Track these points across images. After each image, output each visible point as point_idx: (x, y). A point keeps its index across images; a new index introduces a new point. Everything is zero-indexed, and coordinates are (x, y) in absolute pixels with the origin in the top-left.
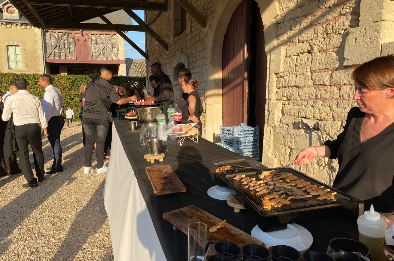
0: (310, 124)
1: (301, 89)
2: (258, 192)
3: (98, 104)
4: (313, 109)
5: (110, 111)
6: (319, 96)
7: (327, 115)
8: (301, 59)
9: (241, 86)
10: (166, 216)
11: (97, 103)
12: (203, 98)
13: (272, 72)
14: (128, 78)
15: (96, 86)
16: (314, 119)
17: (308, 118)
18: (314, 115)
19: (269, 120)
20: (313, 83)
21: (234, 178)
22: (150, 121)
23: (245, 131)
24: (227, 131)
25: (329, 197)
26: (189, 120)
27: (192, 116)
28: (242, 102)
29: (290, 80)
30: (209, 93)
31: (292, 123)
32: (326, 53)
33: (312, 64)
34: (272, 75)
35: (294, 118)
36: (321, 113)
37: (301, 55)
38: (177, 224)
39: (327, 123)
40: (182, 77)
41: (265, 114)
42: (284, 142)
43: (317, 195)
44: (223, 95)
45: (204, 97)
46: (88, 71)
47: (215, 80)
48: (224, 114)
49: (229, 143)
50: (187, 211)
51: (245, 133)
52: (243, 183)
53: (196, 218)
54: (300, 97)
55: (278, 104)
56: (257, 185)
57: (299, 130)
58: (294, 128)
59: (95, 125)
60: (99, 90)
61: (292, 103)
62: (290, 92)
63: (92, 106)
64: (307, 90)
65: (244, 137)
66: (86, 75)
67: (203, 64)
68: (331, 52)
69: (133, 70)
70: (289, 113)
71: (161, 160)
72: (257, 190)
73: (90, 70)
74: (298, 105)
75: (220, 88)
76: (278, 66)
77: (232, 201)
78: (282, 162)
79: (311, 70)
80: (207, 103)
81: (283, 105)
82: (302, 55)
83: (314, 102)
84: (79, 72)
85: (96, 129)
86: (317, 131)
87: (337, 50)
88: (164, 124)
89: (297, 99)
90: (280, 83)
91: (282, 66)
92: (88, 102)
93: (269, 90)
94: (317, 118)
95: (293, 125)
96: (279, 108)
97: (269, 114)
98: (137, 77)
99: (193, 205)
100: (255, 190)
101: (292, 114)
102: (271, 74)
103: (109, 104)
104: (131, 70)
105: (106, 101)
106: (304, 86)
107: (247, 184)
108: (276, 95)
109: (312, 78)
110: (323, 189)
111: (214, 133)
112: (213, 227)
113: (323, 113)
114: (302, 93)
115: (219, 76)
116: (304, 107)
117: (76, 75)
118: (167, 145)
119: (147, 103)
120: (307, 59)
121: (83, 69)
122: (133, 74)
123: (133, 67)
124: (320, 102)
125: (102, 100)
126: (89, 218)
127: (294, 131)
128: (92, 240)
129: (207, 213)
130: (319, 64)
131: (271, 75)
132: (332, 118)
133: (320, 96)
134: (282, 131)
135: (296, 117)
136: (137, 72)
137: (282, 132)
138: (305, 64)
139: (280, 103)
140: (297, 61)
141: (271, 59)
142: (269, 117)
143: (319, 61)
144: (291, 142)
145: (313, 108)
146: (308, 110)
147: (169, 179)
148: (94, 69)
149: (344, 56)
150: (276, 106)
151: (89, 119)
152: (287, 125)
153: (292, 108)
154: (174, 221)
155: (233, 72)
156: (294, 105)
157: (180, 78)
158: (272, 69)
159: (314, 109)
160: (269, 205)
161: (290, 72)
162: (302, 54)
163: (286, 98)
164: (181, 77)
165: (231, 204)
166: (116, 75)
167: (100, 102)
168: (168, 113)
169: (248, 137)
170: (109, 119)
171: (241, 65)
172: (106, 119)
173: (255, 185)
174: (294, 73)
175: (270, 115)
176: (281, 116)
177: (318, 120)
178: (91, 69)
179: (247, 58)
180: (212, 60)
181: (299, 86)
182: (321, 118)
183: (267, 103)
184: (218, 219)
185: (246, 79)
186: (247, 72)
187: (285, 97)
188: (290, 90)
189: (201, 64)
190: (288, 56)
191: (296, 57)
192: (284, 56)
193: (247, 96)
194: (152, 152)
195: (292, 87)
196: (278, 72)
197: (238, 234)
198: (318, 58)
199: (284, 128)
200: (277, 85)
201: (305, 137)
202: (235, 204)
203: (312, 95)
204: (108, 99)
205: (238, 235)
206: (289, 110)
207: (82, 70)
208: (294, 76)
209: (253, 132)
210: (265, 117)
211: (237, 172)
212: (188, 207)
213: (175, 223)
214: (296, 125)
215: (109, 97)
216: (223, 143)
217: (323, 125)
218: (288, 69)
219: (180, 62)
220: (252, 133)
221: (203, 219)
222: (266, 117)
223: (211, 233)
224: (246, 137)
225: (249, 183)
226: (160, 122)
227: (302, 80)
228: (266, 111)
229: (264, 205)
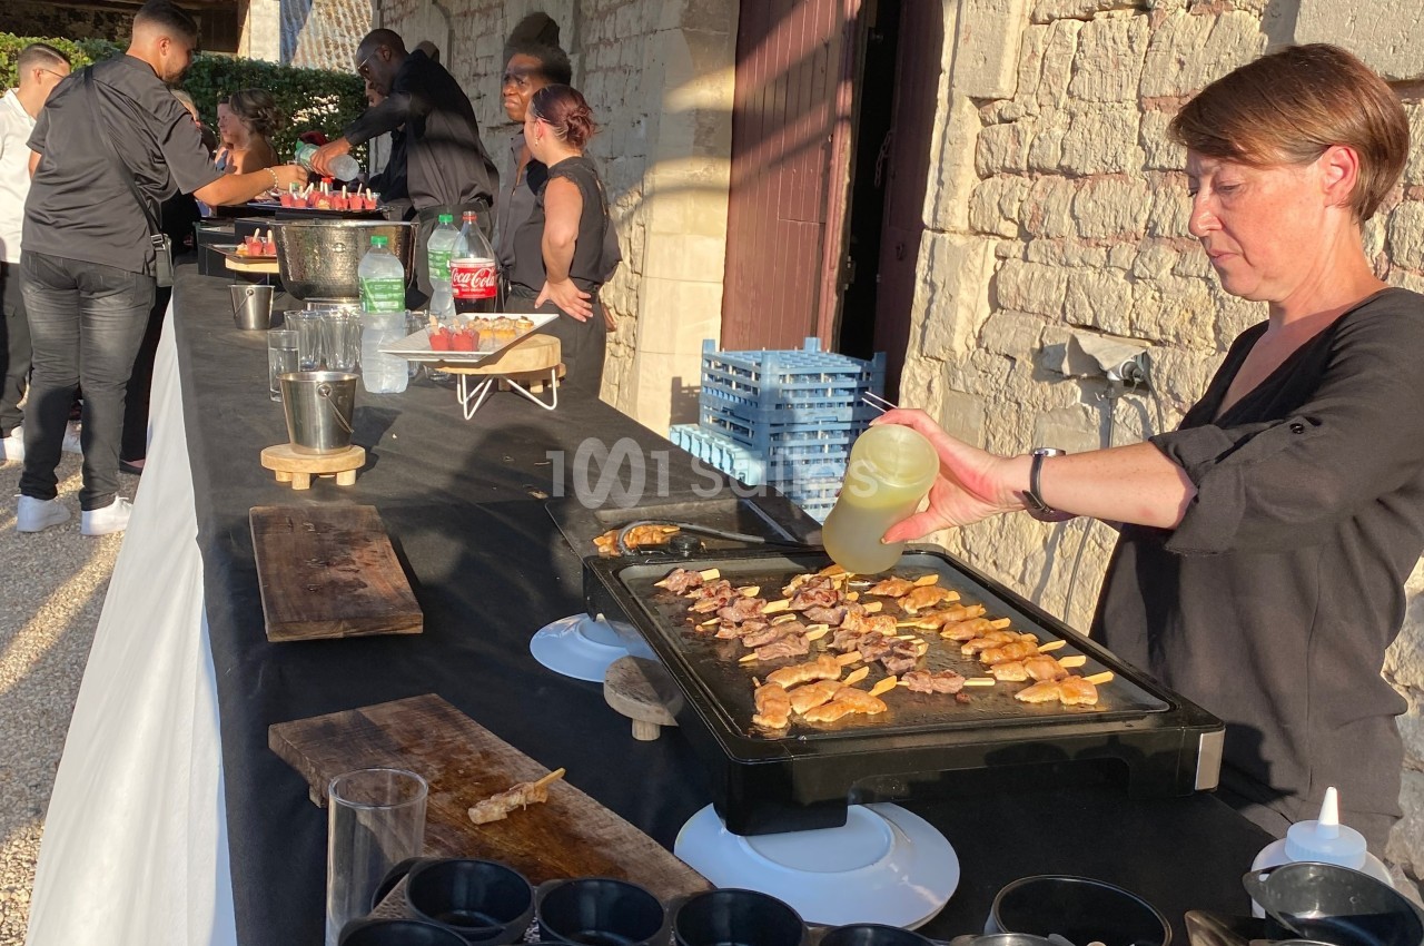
0: (1110, 359)
1: (1087, 186)
2: (752, 650)
3: (105, 187)
4: (1130, 286)
5: (161, 231)
6: (1164, 228)
7: (1193, 320)
8: (1100, 35)
9: (820, 154)
10: (281, 737)
11: (99, 183)
12: (636, 198)
13: (961, 92)
14: (281, 74)
15: (102, 98)
16: (1132, 336)
17: (1105, 332)
18: (1134, 316)
19: (930, 328)
20: (1143, 162)
21: (662, 584)
22: (341, 288)
23: (818, 376)
24: (734, 368)
25: (1073, 694)
26: (540, 300)
27: (557, 281)
28: (817, 231)
29: (1039, 138)
30: (664, 175)
31: (1032, 349)
32: (1218, 17)
33: (1149, 64)
34: (961, 106)
35: (1043, 324)
36: (1165, 311)
37: (1100, 17)
38: (322, 778)
39: (1187, 360)
40: (526, 79)
41: (915, 300)
42: (987, 441)
43: (1023, 678)
44: (732, 191)
45: (641, 195)
46: (89, 25)
47: (699, 113)
48: (732, 291)
49: (736, 427)
50: (390, 722)
51: (815, 385)
52: (693, 605)
53: (426, 755)
54: (1078, 224)
55: (976, 254)
56: (759, 620)
57: (1060, 385)
58: (1038, 376)
59: (84, 295)
60: (113, 121)
61: (1038, 250)
62: (1037, 196)
63: (71, 196)
64: (1115, 192)
65: (811, 405)
66: (69, 42)
67: (644, 25)
68: (1237, 12)
69: (317, 34)
70: (1020, 302)
71: (346, 480)
72: (748, 643)
73: (98, 21)
74: (1068, 264)
75: (721, 157)
76: (991, 63)
77: (627, 685)
78: (968, 532)
79: (1139, 96)
80: (654, 227)
81: (1001, 262)
82: (1109, 17)
83: (1139, 252)
84: (40, 25)
85: (88, 310)
86: (1138, 398)
87: (1266, 6)
88: (396, 305)
89: (1066, 233)
90: (994, 148)
91: (1008, 63)
92: (55, 175)
93: (940, 183)
94: (1146, 333)
95: (1034, 361)
96: (978, 272)
97: (931, 301)
98: (329, 73)
99: (434, 695)
100: (740, 640)
101: (1035, 307)
102: (956, 100)
103: (159, 196)
104: (306, 38)
105: (145, 178)
106: (1101, 171)
107: (714, 614)
108: (970, 208)
109: (1141, 136)
110: (1056, 655)
111: (678, 375)
112: (493, 798)
113: (1177, 309)
114: (1091, 205)
115: (717, 95)
116: (1090, 274)
117: (18, 35)
118: (398, 413)
119: (341, 202)
120: (1126, 39)
121: (64, 10)
122: (313, 57)
123: (314, 21)
124: (1168, 257)
125: (125, 169)
126: (17, 741)
127: (1038, 391)
128: (17, 846)
129: (489, 735)
130: (1182, 69)
131: (955, 107)
132: (1211, 335)
133: (1171, 227)
134: (983, 385)
135: (1052, 322)
136: (336, 48)
137: (980, 390)
138: (1117, 65)
139: (986, 249)
140: (1080, 44)
141: (962, 28)
142: (928, 313)
143: (1180, 52)
144: (1020, 442)
145: (1133, 283)
146: (1107, 292)
147: (352, 567)
148: (120, 15)
149: (1296, 36)
150: (964, 262)
151: (54, 261)
152: (1007, 356)
153: (1036, 275)
154: (312, 764)
155: (787, 78)
156: (1048, 264)
157: (515, 85)
158: (963, 78)
159: (1136, 287)
160: (780, 712)
161: (1046, 100)
162: (1106, 13)
163: (1016, 228)
164: (518, 80)
165: (617, 701)
166: (225, 55)
167: (113, 179)
168: (431, 256)
169: (830, 405)
170: (155, 269)
171: (827, 45)
172: (141, 271)
173: (746, 617)
174: (1061, 105)
175: (934, 307)
176: (987, 316)
177: (1148, 344)
178: (103, 16)
179: (858, 13)
180: (689, 10)
181: (1080, 172)
182: (1162, 332)
183: (929, 244)
184: (529, 764)
185: (844, 118)
186: (849, 85)
187: (1012, 220)
188: (1038, 187)
189: (635, 29)
190: (1042, 16)
191: (1078, 25)
192: (1023, 15)
193: (844, 207)
194: (302, 439)
195: (1045, 171)
196: (987, 96)
197: (607, 837)
198: (1178, 35)
199: (995, 371)
200: (979, 157)
201: (1083, 422)
202: (638, 703)
203: (1135, 221)
204: (155, 170)
205: (606, 844)
206: (1022, 288)
207: (58, 17)
208: (1062, 118)
209: (853, 384)
210: (914, 315)
211: (686, 553)
212: (404, 705)
213: (318, 773)
214: (1046, 363)
215: (163, 158)
216: (709, 427)
217: (1168, 366)
218: (1037, 81)
219: (537, 9)
220: (851, 390)
221: (460, 761)
222: (917, 315)
223: (475, 825)
224: (821, 405)
225: (722, 607)
226: (373, 292)
227: (1097, 141)
228: (919, 285)
229: (759, 709)
